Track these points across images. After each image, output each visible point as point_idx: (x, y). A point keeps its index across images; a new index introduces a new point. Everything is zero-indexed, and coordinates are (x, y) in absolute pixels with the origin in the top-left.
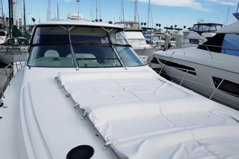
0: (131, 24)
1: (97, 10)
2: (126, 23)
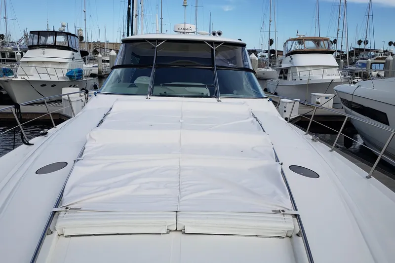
1: (270, 21)
2: (306, 40)
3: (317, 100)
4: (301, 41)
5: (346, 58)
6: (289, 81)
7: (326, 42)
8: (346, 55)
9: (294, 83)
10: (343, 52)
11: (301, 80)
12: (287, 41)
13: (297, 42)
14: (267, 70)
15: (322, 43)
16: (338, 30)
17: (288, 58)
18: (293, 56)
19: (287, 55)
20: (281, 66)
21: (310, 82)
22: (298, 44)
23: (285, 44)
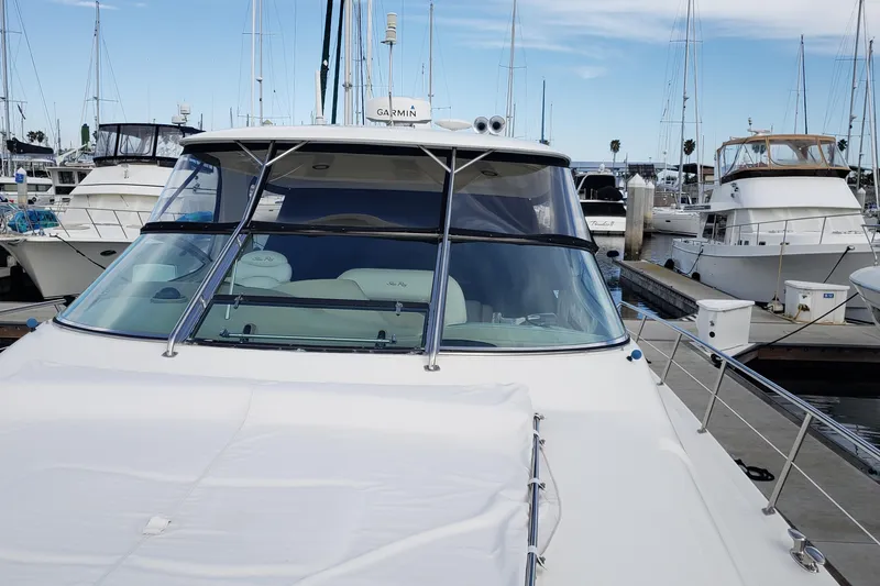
0: (801, 145)
1: (685, 99)
2: (772, 142)
3: (803, 302)
4: (759, 144)
5: (873, 184)
6: (729, 247)
7: (825, 147)
8: (871, 176)
9: (743, 252)
10: (863, 170)
11: (763, 244)
12: (725, 145)
13: (749, 147)
14: (678, 212)
15: (814, 150)
16: (852, 118)
17: (728, 187)
18: (739, 182)
19: (724, 180)
20: (708, 207)
21: (787, 252)
22: (752, 152)
23: (719, 151)
